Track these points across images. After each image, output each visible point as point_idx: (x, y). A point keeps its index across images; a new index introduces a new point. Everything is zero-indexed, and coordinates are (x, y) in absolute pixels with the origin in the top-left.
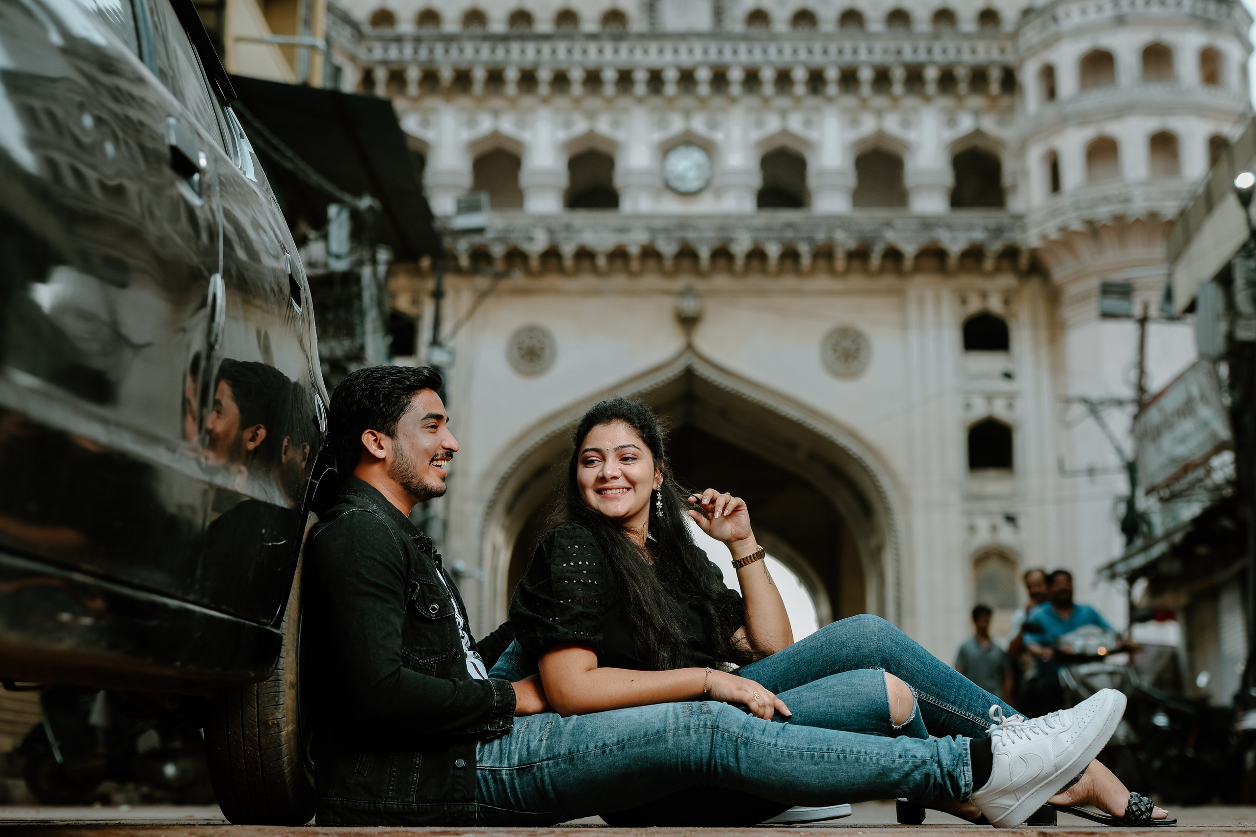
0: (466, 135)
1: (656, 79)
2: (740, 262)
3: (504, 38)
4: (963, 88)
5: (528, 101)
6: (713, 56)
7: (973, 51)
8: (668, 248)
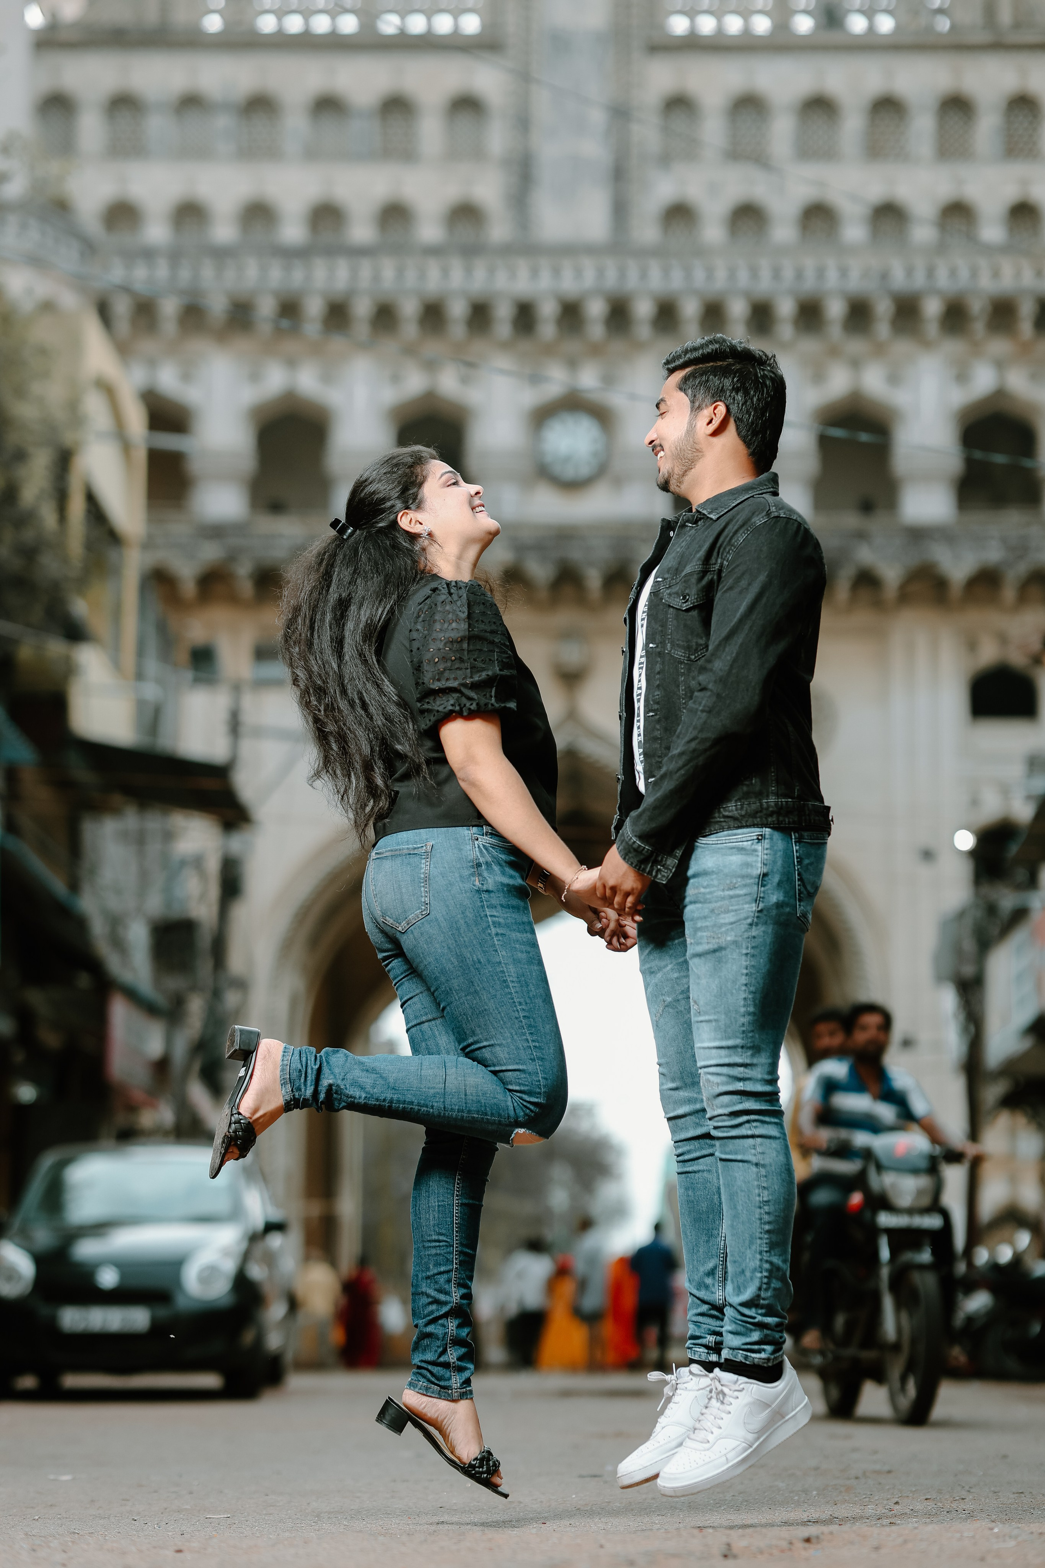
0: (247, 396)
1: (526, 316)
3: (303, 254)
5: (337, 344)
6: (611, 280)
7: (996, 274)
8: (540, 572)
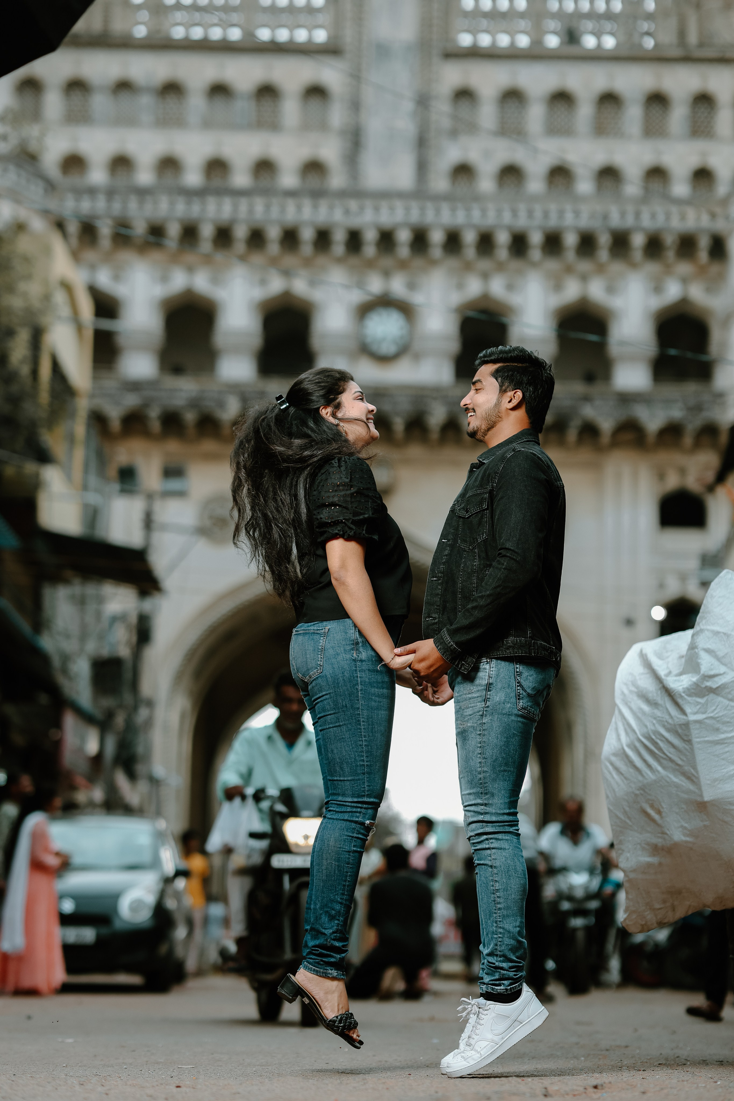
0: (159, 291)
1: (355, 240)
3: (199, 193)
4: (670, 254)
5: (223, 257)
6: (415, 217)
7: (683, 217)
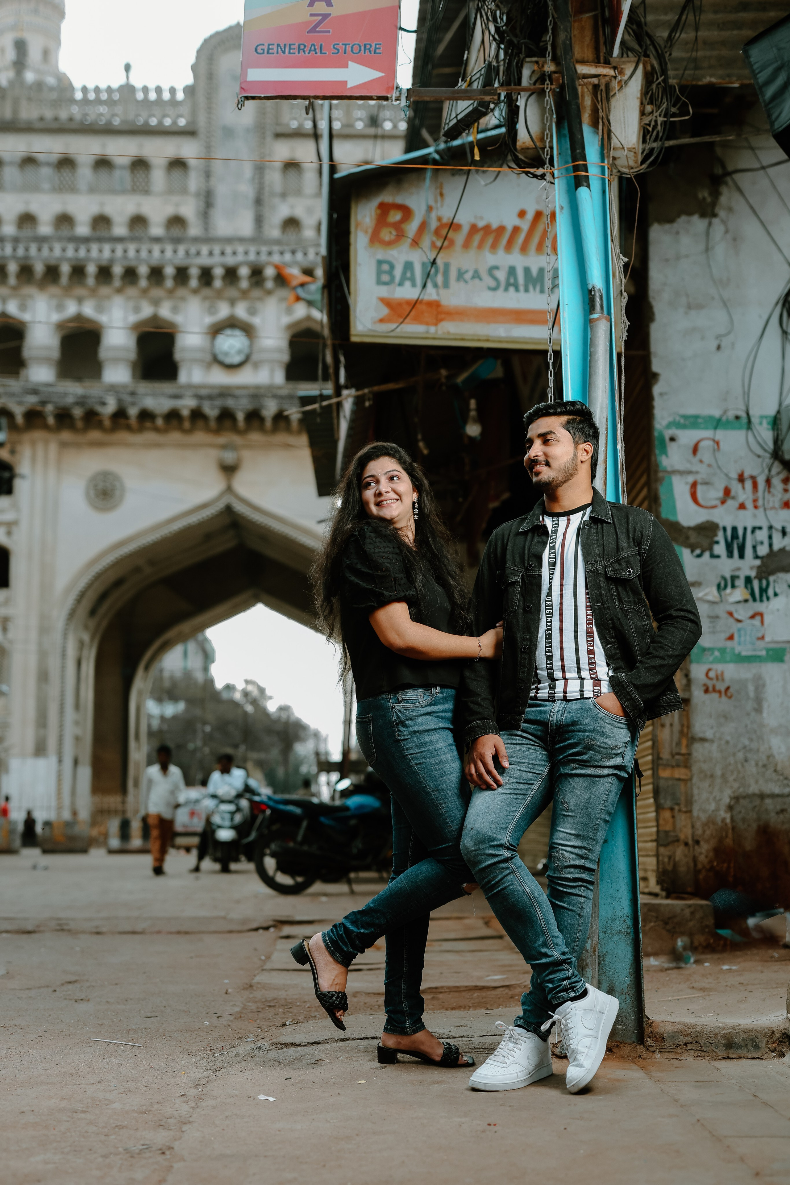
0: (56, 317)
1: (206, 275)
2: (269, 424)
3: (86, 240)
5: (105, 290)
6: (252, 257)
8: (211, 411)
